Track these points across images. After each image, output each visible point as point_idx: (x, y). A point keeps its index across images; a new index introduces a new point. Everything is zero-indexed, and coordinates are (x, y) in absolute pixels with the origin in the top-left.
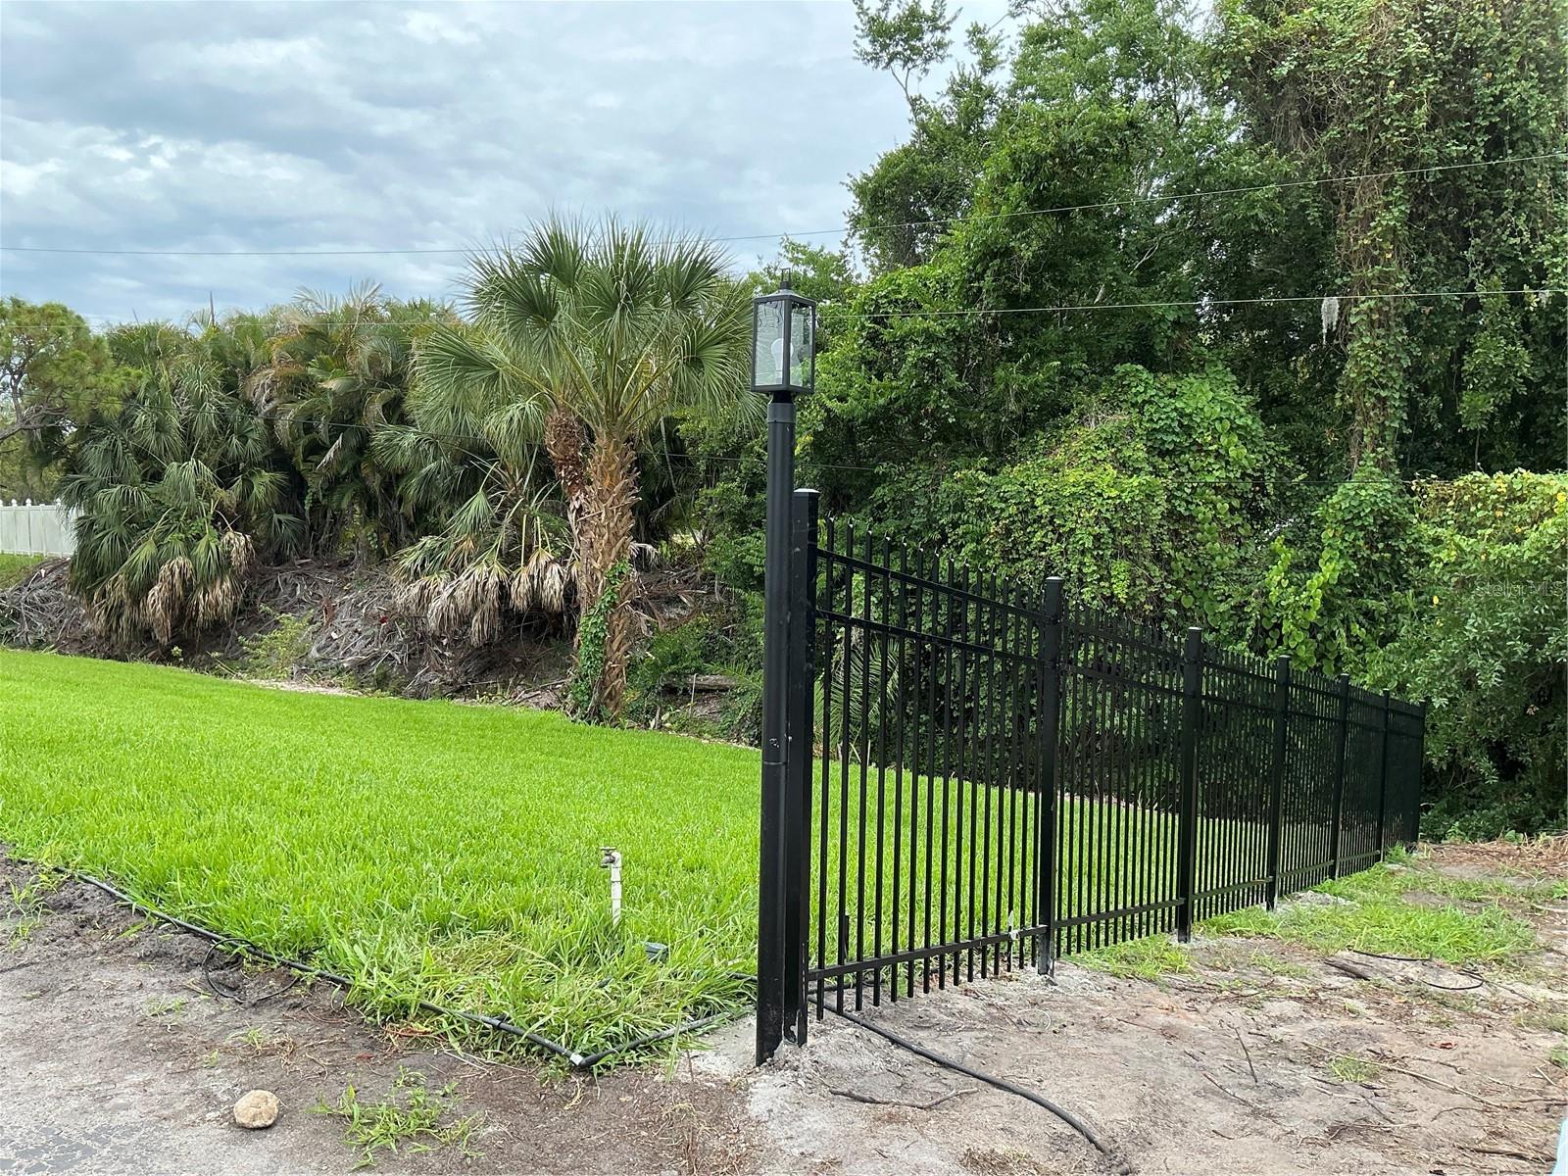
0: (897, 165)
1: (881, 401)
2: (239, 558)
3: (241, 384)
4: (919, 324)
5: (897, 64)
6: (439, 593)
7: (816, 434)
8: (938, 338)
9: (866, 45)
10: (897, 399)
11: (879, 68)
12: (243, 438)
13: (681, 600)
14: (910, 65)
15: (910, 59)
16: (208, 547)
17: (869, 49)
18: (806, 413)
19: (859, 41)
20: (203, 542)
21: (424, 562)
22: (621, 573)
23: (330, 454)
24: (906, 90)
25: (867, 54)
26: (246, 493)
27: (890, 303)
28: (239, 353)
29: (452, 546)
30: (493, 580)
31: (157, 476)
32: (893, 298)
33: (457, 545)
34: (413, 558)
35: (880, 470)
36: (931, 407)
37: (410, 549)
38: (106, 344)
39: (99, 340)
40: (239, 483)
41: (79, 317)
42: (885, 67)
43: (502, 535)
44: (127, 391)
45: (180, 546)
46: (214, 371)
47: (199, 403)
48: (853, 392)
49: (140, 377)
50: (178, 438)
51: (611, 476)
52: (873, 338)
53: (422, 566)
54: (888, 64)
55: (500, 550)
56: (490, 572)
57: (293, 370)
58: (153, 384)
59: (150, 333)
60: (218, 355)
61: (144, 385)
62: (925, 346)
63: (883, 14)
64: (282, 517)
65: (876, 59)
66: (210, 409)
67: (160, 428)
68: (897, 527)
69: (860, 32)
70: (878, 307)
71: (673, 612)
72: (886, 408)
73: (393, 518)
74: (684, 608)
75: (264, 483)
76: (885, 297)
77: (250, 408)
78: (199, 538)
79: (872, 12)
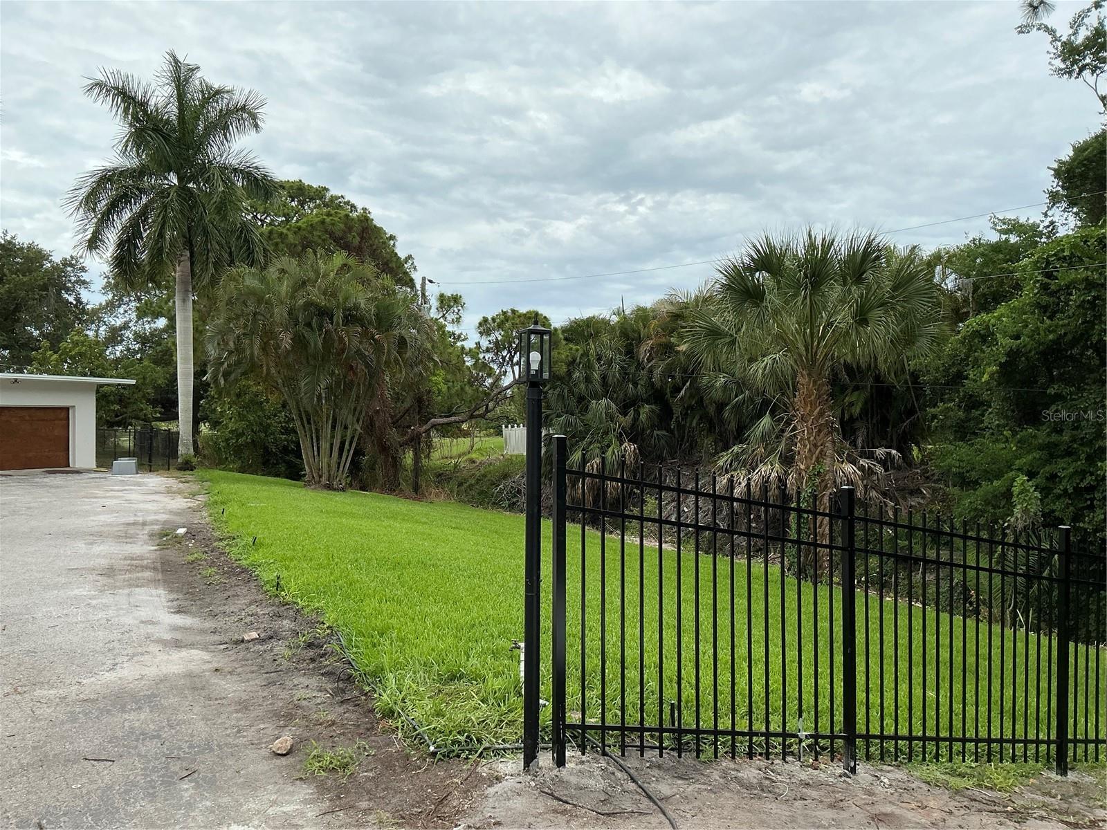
0: (1086, 150)
1: (1051, 337)
2: (629, 459)
3: (635, 351)
4: (1082, 273)
5: (1086, 73)
6: (740, 483)
7: (1001, 365)
8: (1098, 284)
9: (1058, 63)
10: (1065, 334)
11: (1073, 78)
12: (635, 384)
13: (922, 492)
14: (1098, 72)
15: (1096, 67)
16: (613, 452)
17: (1063, 66)
18: (994, 349)
19: (1053, 62)
20: (611, 449)
21: (732, 462)
22: (819, 472)
23: (683, 392)
24: (1096, 91)
25: (1061, 70)
26: (636, 419)
27: (1058, 259)
28: (634, 331)
29: (750, 452)
30: (774, 475)
31: (586, 409)
32: (1061, 255)
33: (753, 451)
34: (725, 458)
35: (1051, 391)
36: (1095, 339)
37: (724, 453)
38: (560, 332)
39: (556, 330)
40: (632, 412)
41: (545, 317)
42: (1077, 78)
43: (783, 444)
44: (570, 359)
45: (597, 451)
46: (619, 343)
47: (610, 363)
48: (1026, 331)
49: (577, 350)
50: (598, 386)
51: (811, 404)
52: (1045, 287)
53: (731, 465)
54: (1079, 74)
55: (781, 453)
56: (772, 470)
57: (664, 340)
58: (586, 354)
59: (589, 322)
60: (624, 333)
61: (579, 355)
62: (1086, 292)
63: (1073, 38)
64: (659, 432)
65: (1070, 73)
66: (616, 367)
67: (588, 380)
68: (1072, 436)
69: (1052, 55)
70: (1048, 263)
71: (913, 501)
72: (1057, 342)
73: (725, 432)
74: (923, 498)
75: (646, 410)
76: (1055, 255)
77: (640, 366)
78: (608, 446)
79: (1064, 39)
